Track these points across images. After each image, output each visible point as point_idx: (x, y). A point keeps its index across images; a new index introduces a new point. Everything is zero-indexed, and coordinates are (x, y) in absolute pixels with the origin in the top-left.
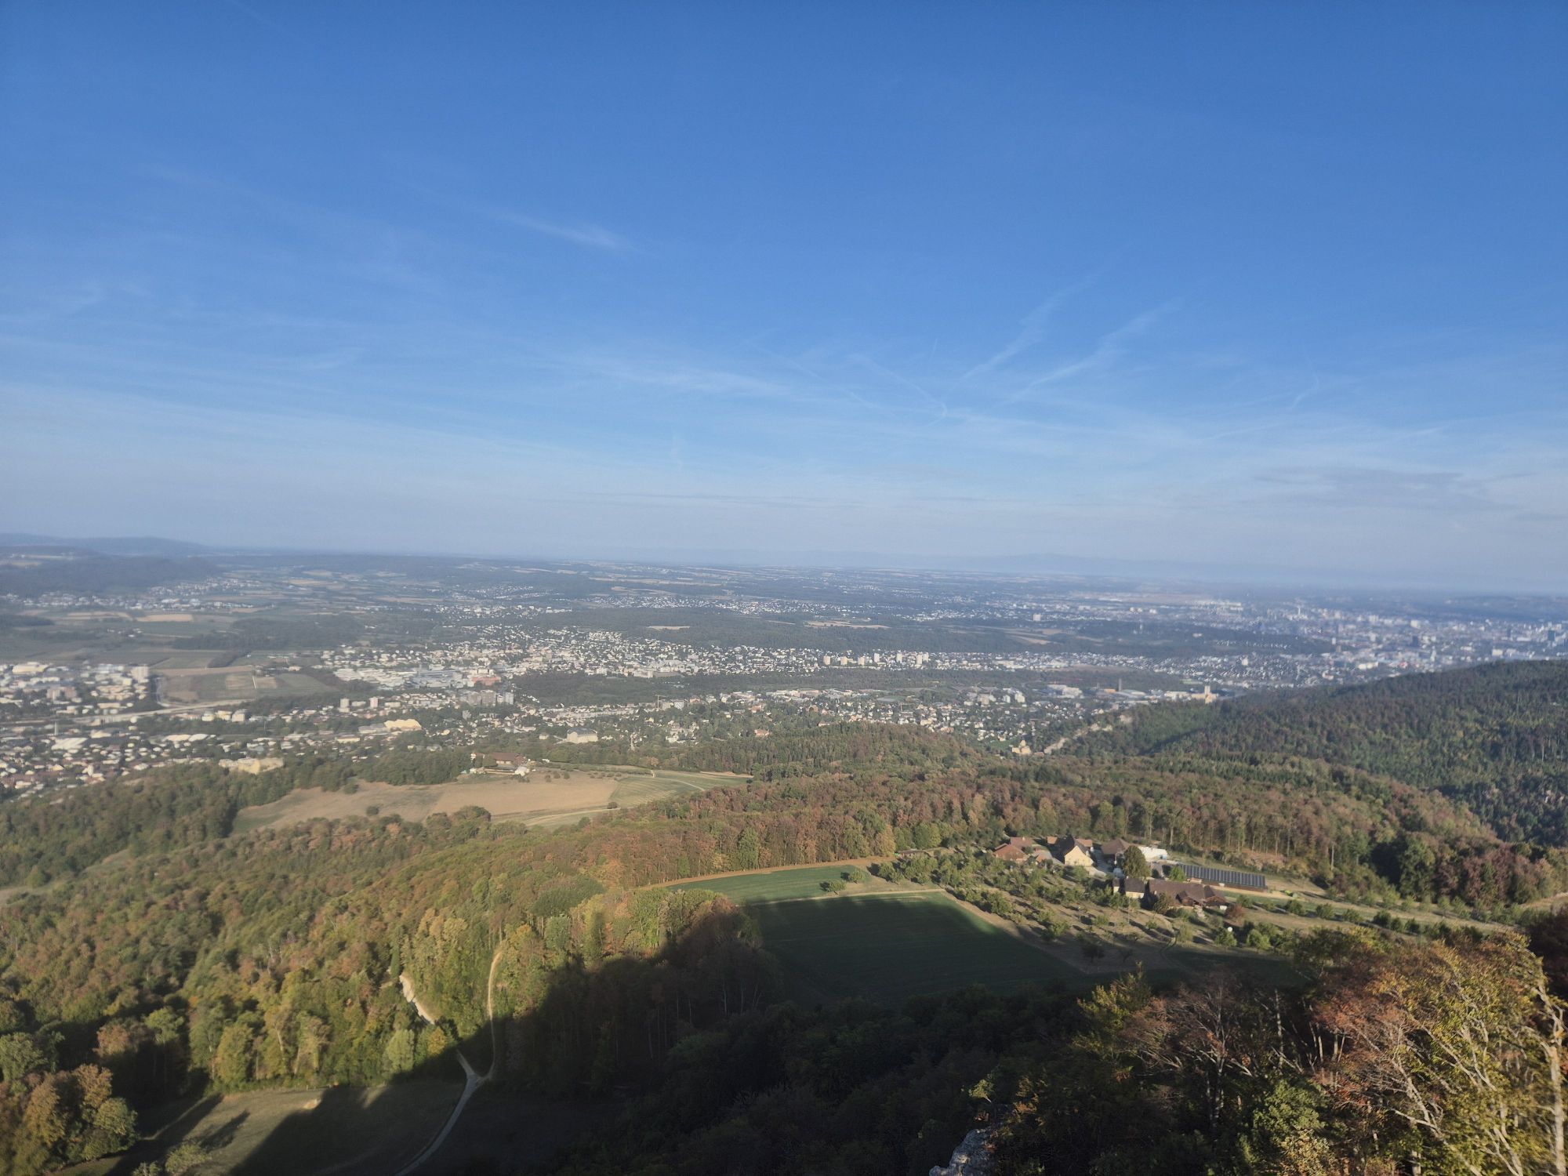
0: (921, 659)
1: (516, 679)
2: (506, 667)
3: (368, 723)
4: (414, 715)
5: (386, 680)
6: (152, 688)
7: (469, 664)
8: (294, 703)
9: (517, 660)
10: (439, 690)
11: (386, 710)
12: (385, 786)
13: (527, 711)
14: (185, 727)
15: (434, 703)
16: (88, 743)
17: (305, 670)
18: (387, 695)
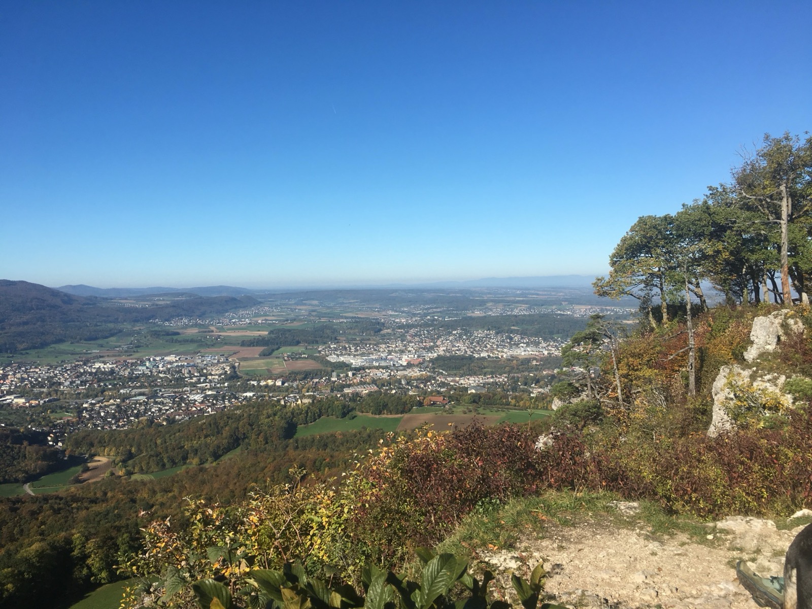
1: (432, 361)
2: (424, 353)
3: (349, 386)
4: (374, 382)
5: (356, 362)
6: (233, 367)
7: (402, 352)
8: (307, 375)
9: (430, 349)
10: (386, 368)
11: (358, 379)
12: (370, 415)
13: (440, 379)
14: (252, 389)
15: (384, 375)
16: (206, 397)
17: (311, 357)
18: (357, 370)
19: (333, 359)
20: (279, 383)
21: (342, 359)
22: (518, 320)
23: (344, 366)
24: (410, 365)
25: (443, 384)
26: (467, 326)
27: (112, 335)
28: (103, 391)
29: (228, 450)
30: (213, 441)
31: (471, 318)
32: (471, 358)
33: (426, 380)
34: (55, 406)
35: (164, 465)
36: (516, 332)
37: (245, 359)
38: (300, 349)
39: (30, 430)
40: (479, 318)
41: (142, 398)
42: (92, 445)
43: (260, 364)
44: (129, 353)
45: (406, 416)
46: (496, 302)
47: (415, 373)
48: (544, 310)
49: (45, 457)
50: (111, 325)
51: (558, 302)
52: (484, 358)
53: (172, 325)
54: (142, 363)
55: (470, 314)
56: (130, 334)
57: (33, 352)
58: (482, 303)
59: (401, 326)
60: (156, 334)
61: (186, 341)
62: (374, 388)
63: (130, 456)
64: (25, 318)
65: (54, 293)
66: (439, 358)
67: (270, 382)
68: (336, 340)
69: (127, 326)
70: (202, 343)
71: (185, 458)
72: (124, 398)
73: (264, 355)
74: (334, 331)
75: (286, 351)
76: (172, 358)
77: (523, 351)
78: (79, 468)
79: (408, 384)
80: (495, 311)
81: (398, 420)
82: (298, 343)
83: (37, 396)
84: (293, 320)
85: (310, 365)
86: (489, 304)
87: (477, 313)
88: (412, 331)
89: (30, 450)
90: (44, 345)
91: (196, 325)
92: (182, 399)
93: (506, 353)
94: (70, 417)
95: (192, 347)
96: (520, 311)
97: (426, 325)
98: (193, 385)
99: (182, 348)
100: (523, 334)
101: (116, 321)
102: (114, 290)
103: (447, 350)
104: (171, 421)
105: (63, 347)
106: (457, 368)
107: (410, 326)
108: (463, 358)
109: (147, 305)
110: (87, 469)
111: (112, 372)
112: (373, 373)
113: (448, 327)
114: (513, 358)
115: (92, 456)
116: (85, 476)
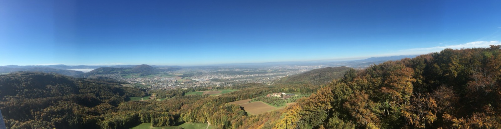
0: (257, 75)
1: (211, 80)
2: (210, 78)
3: (196, 84)
4: (200, 84)
5: (197, 80)
6: (177, 80)
7: (206, 78)
8: (188, 82)
9: (210, 77)
10: (203, 81)
11: (197, 83)
12: (198, 91)
13: (212, 83)
14: (179, 84)
15: (202, 82)
16: (171, 86)
17: (189, 79)
18: (197, 81)
19: (193, 79)
20: (184, 84)
21: (195, 79)
22: (227, 72)
23: (195, 81)
24: (207, 80)
25: (213, 84)
26: (217, 73)
27: (158, 74)
28: (155, 83)
29: (173, 96)
30: (171, 95)
31: (218, 71)
32: (218, 79)
33: (210, 83)
34: (148, 85)
35: (162, 98)
36: (226, 74)
37: (179, 79)
38: (188, 77)
39: (144, 89)
40: (219, 71)
41: (161, 85)
42: (152, 92)
43: (181, 80)
44: (160, 77)
45: (204, 92)
46: (223, 68)
47: (208, 82)
48: (231, 70)
49: (145, 94)
50: (157, 72)
51: (234, 68)
52: (220, 79)
53: (167, 72)
54: (162, 79)
55: (218, 70)
56: (161, 73)
57: (146, 76)
58: (221, 68)
59: (206, 73)
60: (165, 74)
61: (170, 75)
62: (200, 85)
63: (157, 95)
64: (146, 70)
65: (150, 66)
66: (212, 79)
67: (182, 83)
68: (194, 76)
69: (160, 72)
70: (172, 76)
71: (166, 97)
72: (159, 84)
73: (182, 78)
74: (194, 74)
75: (186, 78)
76: (167, 78)
77: (227, 78)
78: (150, 96)
79: (206, 84)
80: (223, 70)
81: (203, 92)
82: (187, 76)
83: (146, 83)
84: (187, 72)
85: (189, 81)
86: (222, 69)
87: (220, 70)
88: (208, 74)
89: (143, 92)
90: (148, 75)
91: (171, 73)
92: (168, 86)
93: (224, 78)
94: (150, 87)
95: (170, 76)
96: (227, 70)
97: (210, 73)
98: (170, 83)
99: (169, 76)
100: (228, 74)
101: (159, 71)
102: (159, 66)
103: (214, 77)
104: (165, 90)
105: (151, 75)
106: (215, 81)
107: (207, 73)
108: (216, 79)
109: (164, 69)
110: (151, 97)
111: (157, 80)
112: (200, 82)
113: (214, 73)
114: (226, 79)
115: (152, 94)
116: (151, 98)
